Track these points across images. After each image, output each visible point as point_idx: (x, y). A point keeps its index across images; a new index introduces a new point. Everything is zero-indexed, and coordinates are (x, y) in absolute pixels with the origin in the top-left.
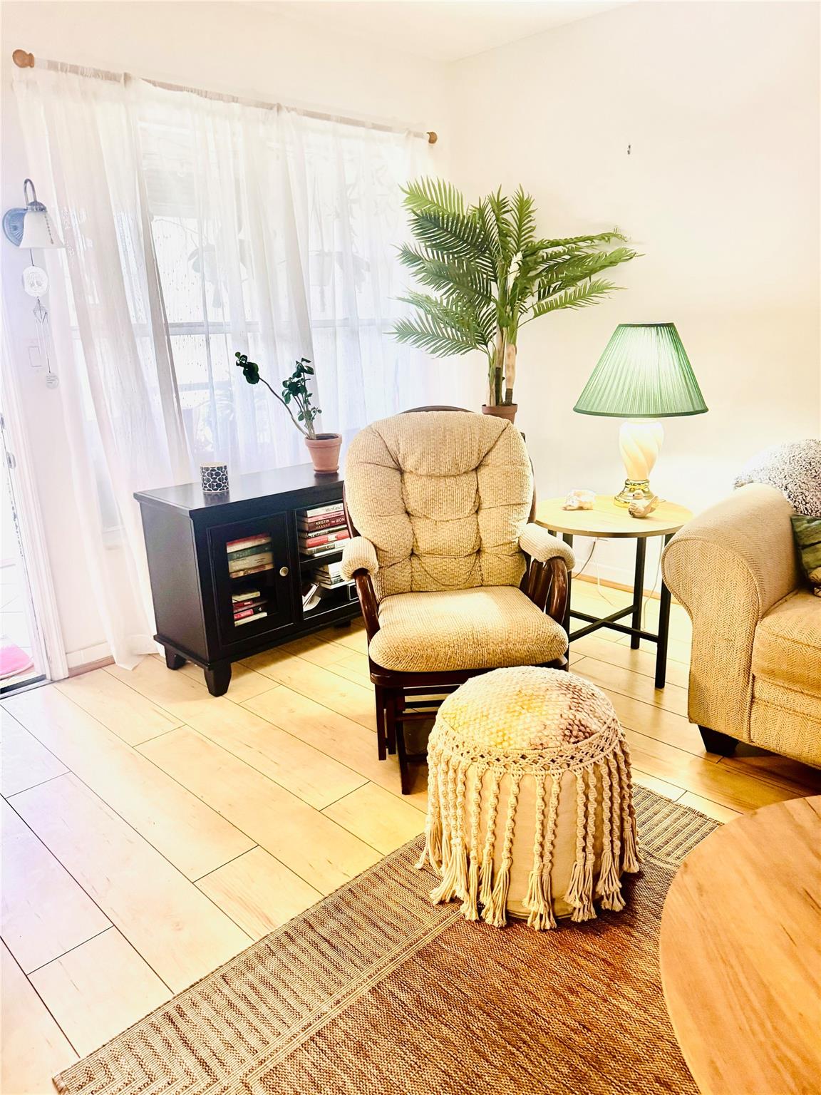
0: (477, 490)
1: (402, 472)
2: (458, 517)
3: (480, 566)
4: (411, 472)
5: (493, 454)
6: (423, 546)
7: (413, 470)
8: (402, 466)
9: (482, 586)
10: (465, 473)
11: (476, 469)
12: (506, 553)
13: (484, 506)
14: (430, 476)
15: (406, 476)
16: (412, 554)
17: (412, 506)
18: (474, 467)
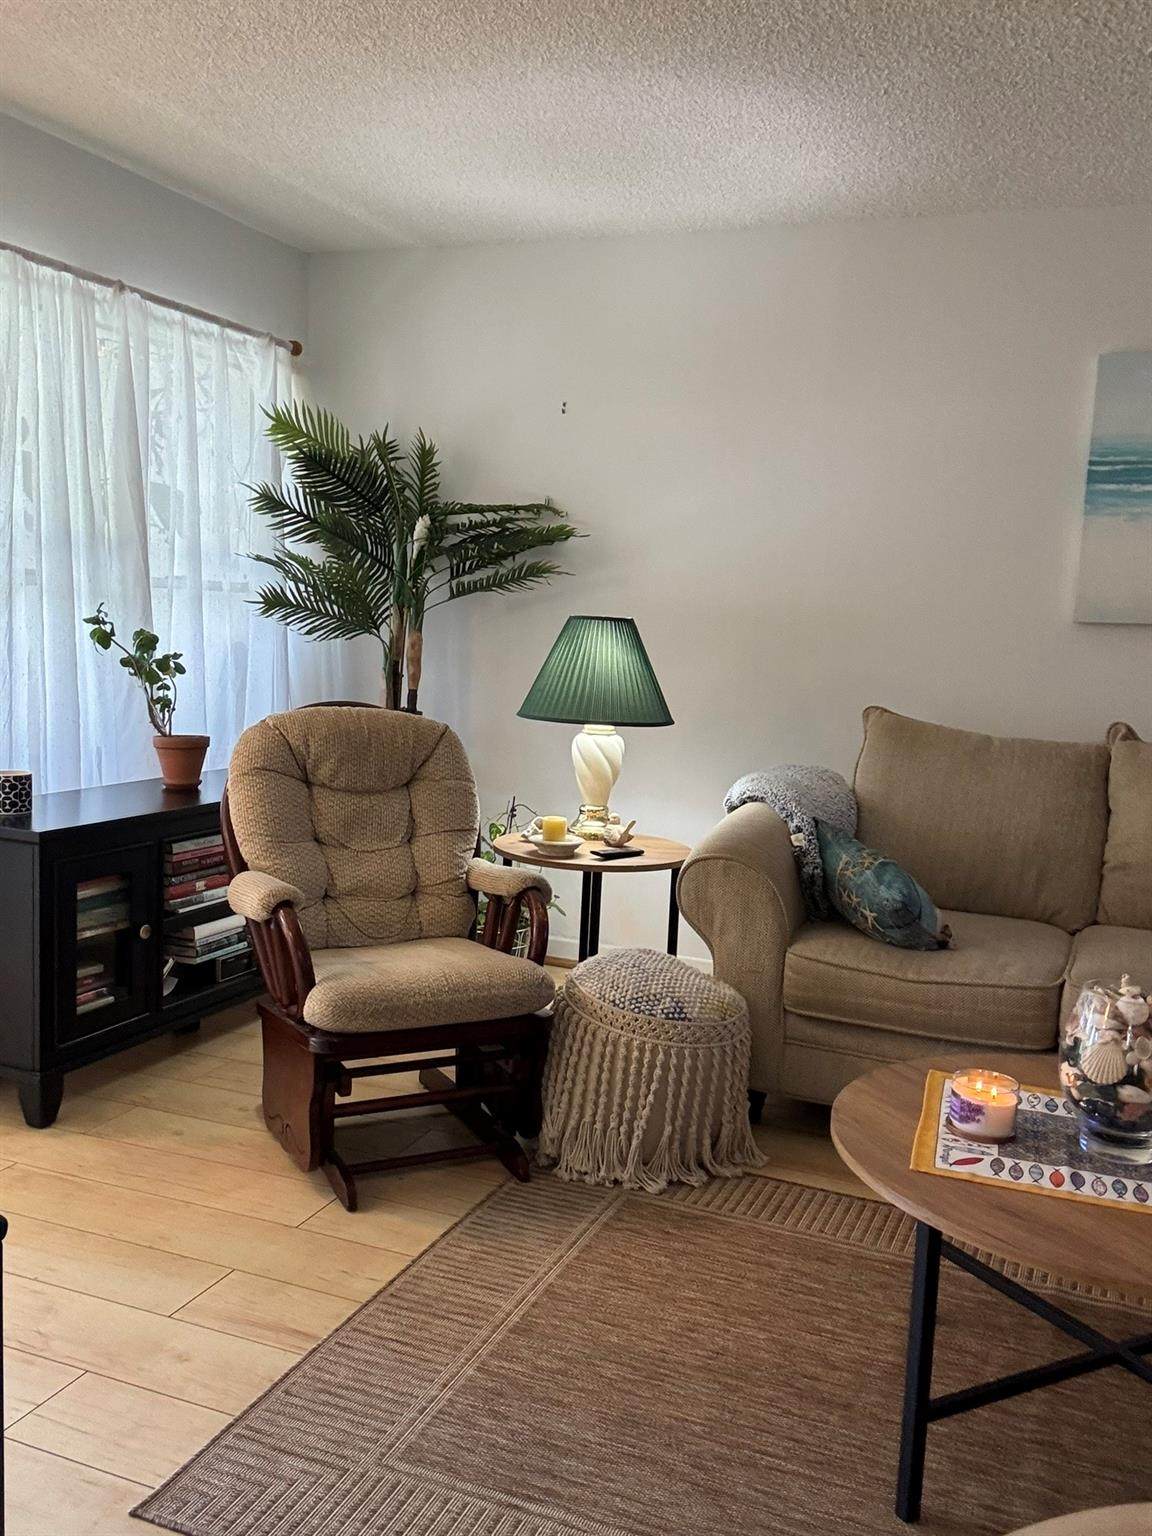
0: (410, 811)
1: (308, 783)
2: (387, 846)
3: (418, 912)
4: (323, 785)
5: (430, 765)
6: (342, 884)
7: (326, 782)
8: (310, 776)
9: (420, 938)
10: (393, 788)
11: (407, 785)
12: (451, 892)
13: (420, 832)
14: (347, 791)
15: (315, 790)
16: (326, 896)
17: (325, 829)
18: (405, 782)
